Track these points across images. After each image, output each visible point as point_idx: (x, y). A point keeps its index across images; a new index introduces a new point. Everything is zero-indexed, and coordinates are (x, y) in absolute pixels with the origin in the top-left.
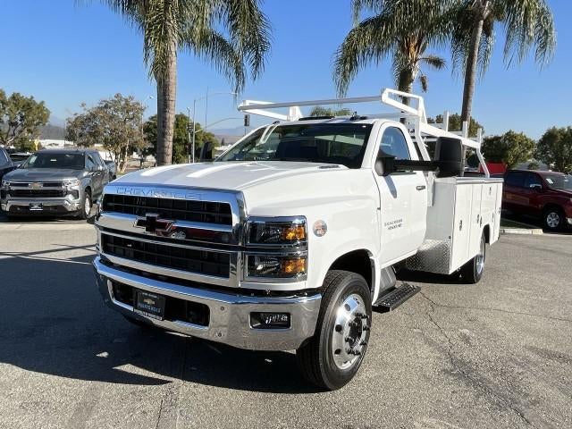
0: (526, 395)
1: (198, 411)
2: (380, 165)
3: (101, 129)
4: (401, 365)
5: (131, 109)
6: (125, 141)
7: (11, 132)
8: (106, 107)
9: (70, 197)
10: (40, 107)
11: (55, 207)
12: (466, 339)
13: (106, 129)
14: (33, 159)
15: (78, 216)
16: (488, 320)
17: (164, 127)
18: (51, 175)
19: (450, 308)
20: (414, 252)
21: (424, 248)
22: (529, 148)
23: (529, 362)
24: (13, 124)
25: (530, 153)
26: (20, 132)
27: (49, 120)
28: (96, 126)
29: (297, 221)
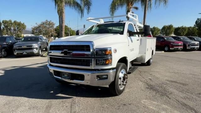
0: (168, 92)
1: (82, 104)
2: (128, 34)
3: (42, 30)
4: (135, 87)
5: (51, 24)
6: (49, 33)
7: (14, 33)
8: (43, 24)
9: (35, 50)
10: (23, 25)
11: (31, 53)
12: (151, 79)
13: (44, 31)
14: (23, 39)
15: (38, 55)
16: (155, 74)
17: (62, 28)
18: (29, 43)
19: (145, 72)
20: (136, 58)
21: (138, 57)
22: (159, 31)
23: (167, 84)
24: (14, 30)
25: (159, 32)
26: (17, 32)
27: (26, 28)
28: (40, 29)
29: (109, 49)
